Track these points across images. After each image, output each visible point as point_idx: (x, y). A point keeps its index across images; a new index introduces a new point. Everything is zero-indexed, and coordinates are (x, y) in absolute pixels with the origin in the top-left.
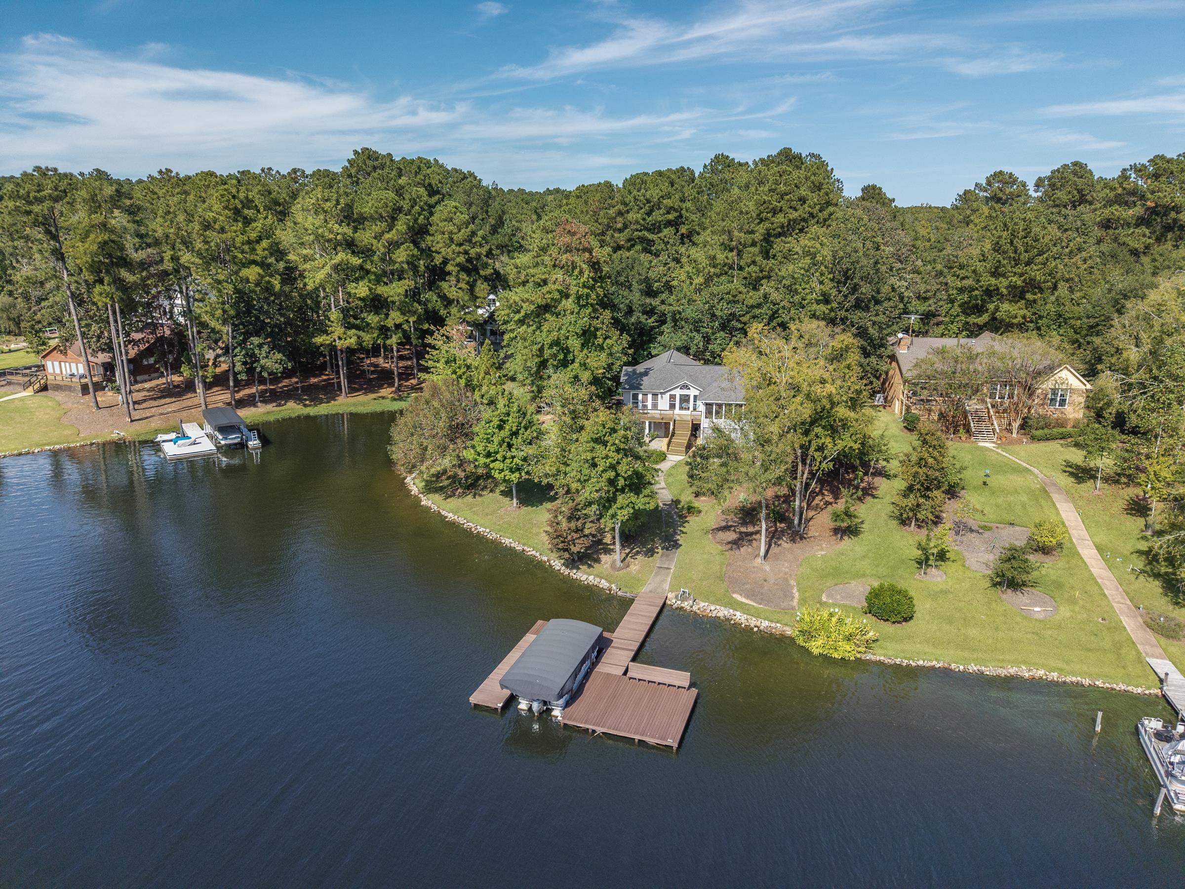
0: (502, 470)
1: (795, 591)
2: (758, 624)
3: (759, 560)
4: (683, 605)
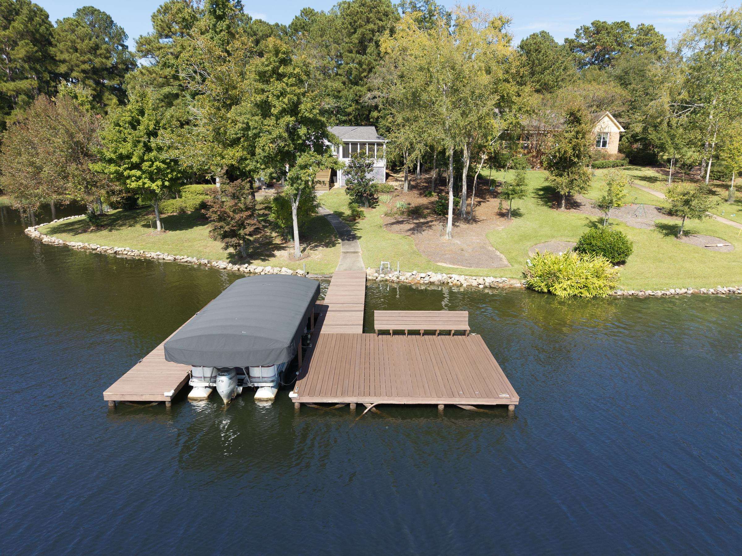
1: (498, 253)
2: (481, 282)
3: (448, 237)
4: (388, 278)
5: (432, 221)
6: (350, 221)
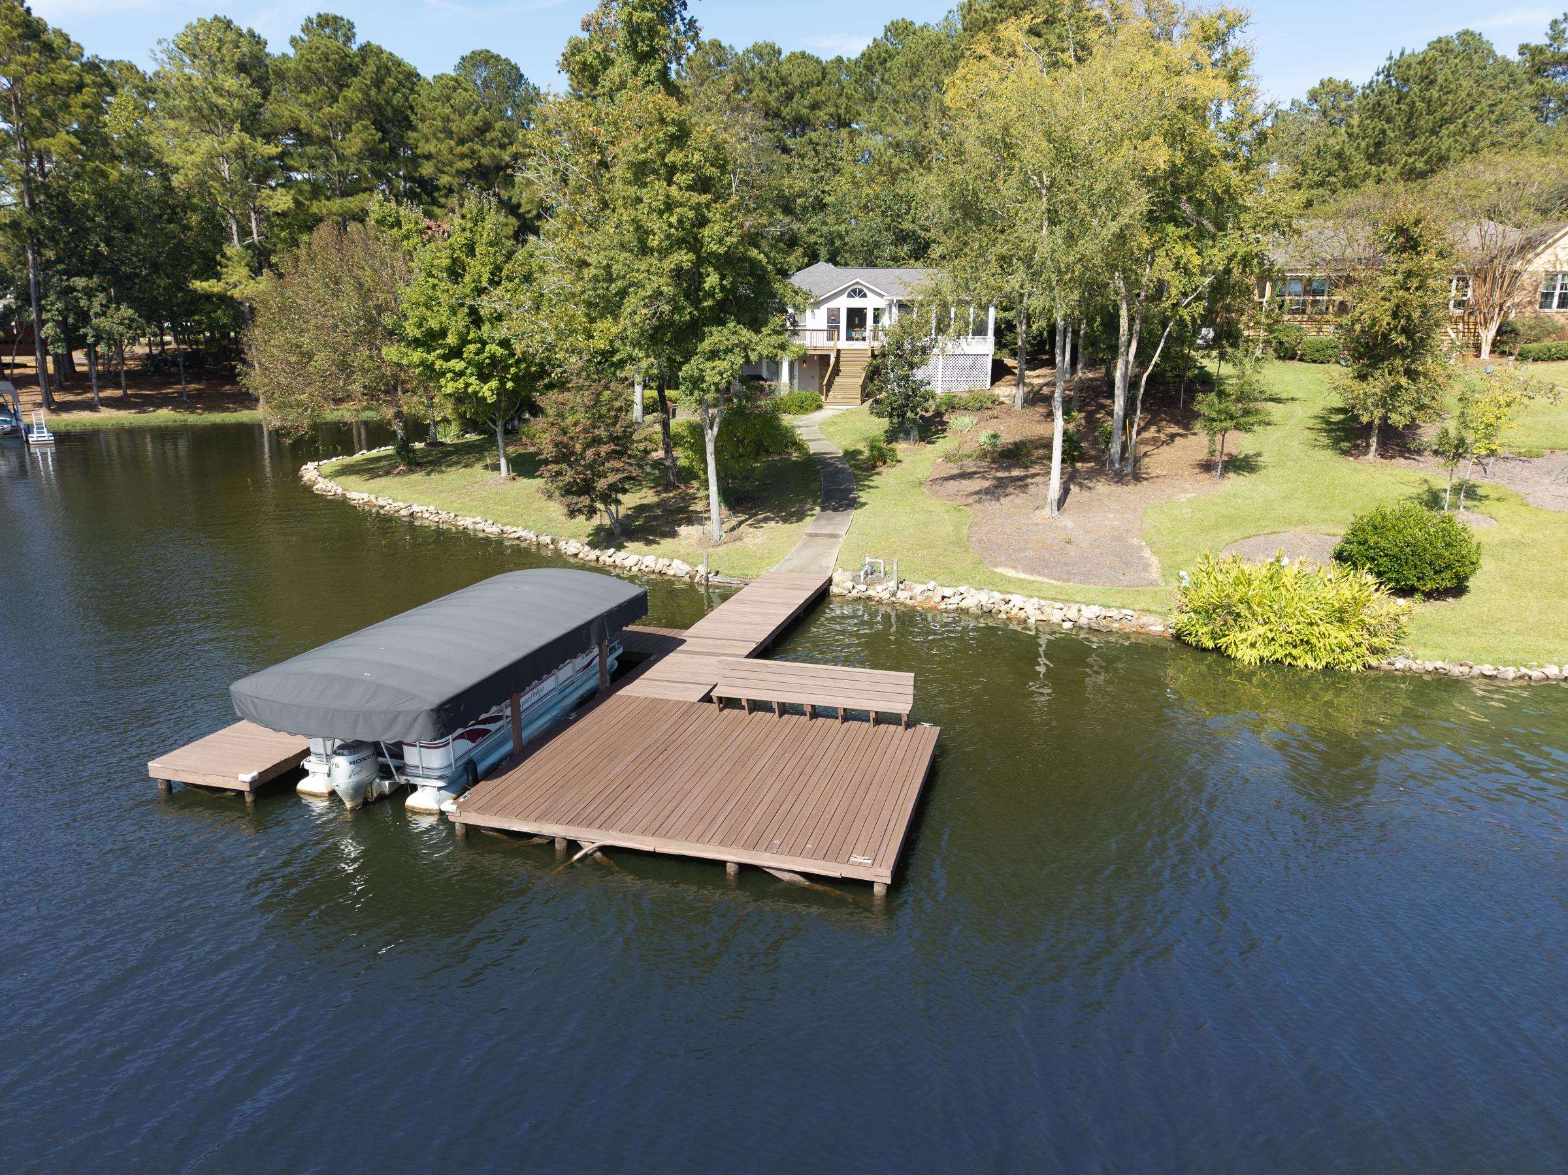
0: (461, 374)
1: (1147, 553)
2: (1072, 615)
3: (1049, 511)
4: (871, 592)
5: (1034, 475)
6: (866, 470)
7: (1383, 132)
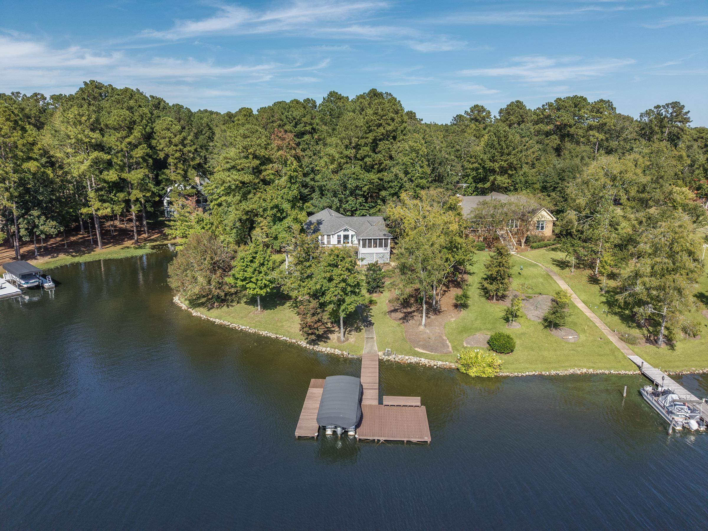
0: (255, 289)
1: (448, 342)
2: (436, 363)
3: (422, 327)
4: (389, 359)
5: (414, 311)
7: (494, 154)
